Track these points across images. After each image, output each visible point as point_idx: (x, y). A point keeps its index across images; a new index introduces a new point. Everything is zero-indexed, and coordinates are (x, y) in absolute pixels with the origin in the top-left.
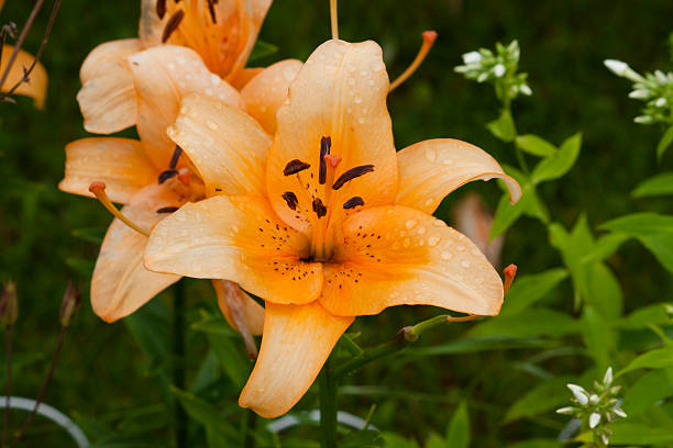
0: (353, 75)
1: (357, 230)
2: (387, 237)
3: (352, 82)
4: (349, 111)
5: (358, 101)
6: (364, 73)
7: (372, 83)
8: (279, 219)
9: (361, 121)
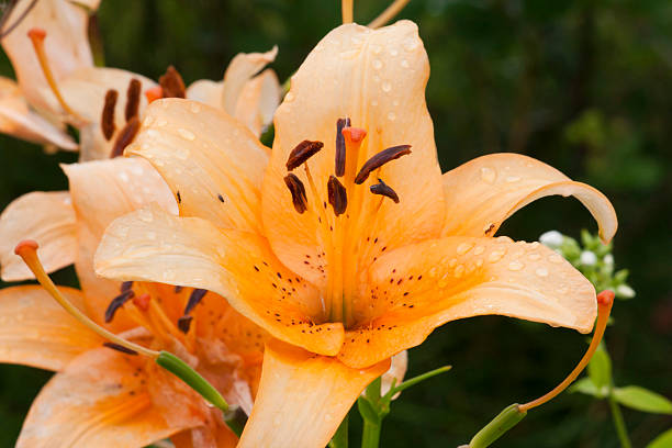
0: (379, 57)
1: (389, 275)
2: (432, 273)
3: (379, 66)
4: (374, 104)
5: (387, 89)
6: (394, 53)
7: (405, 64)
8: (280, 264)
9: (392, 118)
